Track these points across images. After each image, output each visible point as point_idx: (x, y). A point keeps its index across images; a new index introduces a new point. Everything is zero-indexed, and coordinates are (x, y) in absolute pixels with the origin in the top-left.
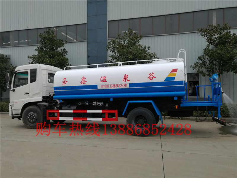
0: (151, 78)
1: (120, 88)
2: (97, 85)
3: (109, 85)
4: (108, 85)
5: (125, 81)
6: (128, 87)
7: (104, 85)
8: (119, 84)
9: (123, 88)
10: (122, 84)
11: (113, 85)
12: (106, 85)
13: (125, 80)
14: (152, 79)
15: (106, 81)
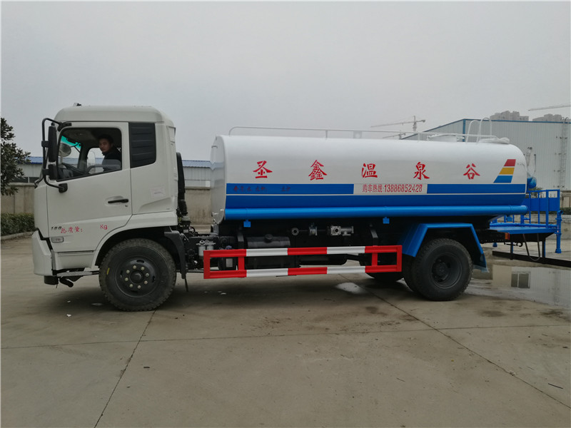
0: (471, 176)
1: (408, 193)
2: (353, 185)
3: (383, 186)
4: (380, 187)
5: (420, 178)
6: (424, 192)
7: (370, 186)
8: (404, 183)
9: (413, 193)
10: (413, 186)
11: (391, 187)
12: (375, 186)
13: (418, 176)
14: (472, 178)
15: (376, 176)
